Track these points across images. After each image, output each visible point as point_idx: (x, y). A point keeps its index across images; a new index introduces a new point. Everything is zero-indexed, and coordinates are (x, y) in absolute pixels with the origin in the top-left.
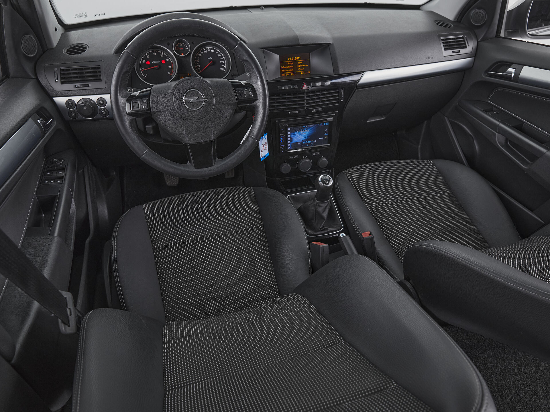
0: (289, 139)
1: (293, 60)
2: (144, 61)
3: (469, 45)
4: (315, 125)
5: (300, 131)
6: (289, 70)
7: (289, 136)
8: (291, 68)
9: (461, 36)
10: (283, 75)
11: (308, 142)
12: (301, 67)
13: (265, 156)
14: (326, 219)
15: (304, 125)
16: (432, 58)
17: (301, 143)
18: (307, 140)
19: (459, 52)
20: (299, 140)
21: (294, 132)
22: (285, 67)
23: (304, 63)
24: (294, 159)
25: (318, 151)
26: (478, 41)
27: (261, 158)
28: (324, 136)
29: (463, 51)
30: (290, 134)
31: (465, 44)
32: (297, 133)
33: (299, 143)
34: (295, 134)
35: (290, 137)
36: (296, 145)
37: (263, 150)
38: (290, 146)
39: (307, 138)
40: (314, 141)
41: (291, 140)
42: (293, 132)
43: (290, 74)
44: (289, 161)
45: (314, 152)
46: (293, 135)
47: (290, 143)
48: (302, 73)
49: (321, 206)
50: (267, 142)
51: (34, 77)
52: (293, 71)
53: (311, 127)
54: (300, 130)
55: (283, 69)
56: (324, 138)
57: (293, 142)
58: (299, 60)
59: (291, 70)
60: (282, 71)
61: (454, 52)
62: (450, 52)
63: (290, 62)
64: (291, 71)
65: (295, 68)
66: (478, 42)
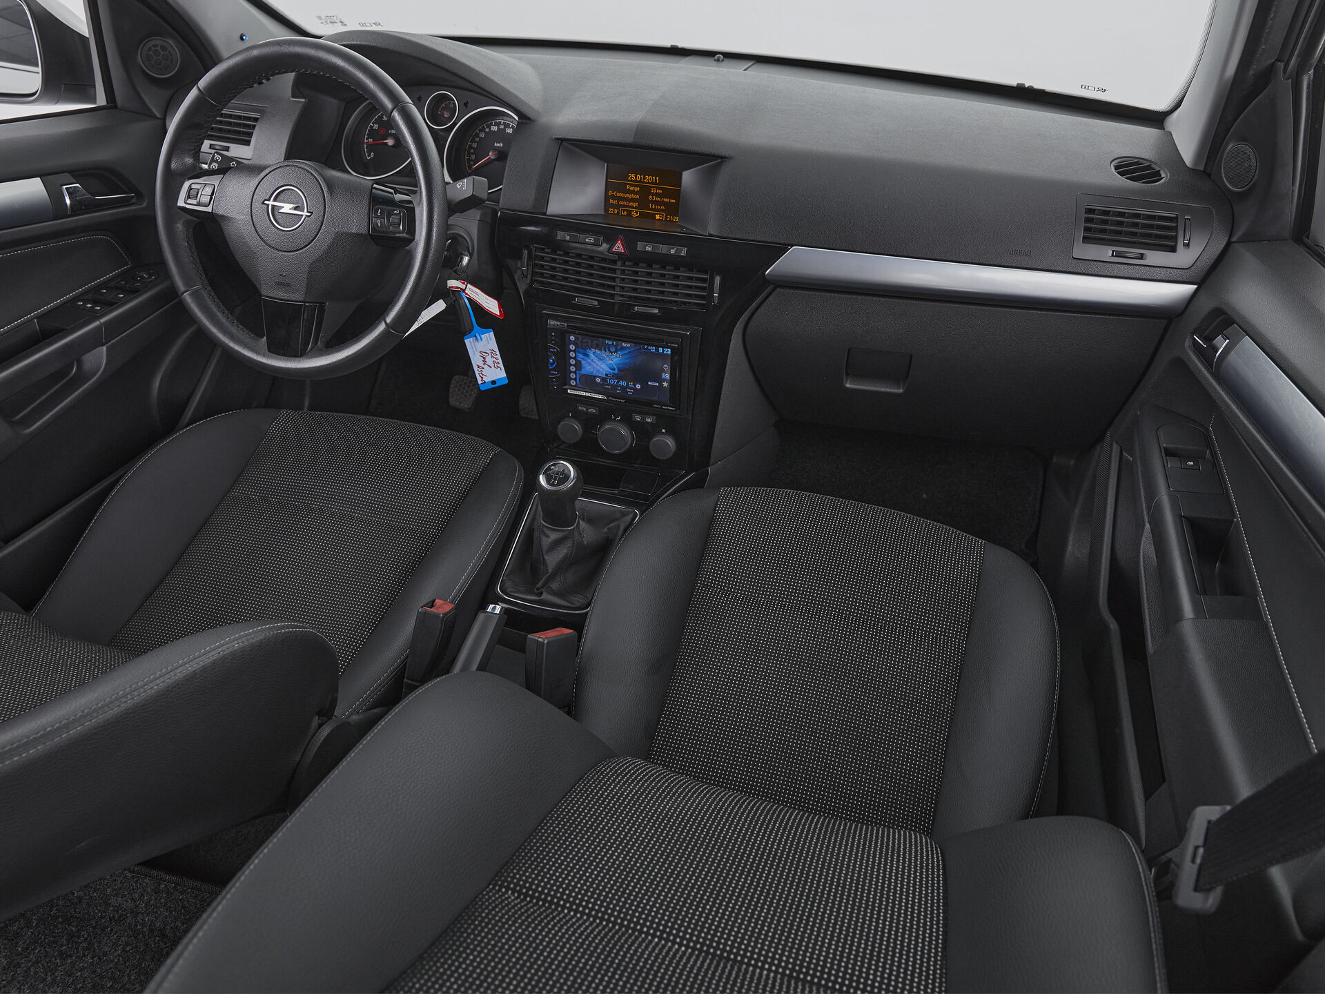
0: (573, 362)
1: (640, 181)
2: (376, 126)
3: (1188, 245)
4: (638, 347)
5: (600, 350)
6: (627, 204)
7: (572, 354)
8: (633, 200)
9: (1173, 215)
10: (611, 211)
11: (621, 383)
12: (657, 203)
13: (493, 382)
14: (550, 570)
15: (610, 339)
16: (1028, 254)
17: (603, 379)
18: (615, 376)
19: (1142, 257)
20: (598, 371)
21: (585, 349)
22: (619, 194)
23: (666, 193)
24: (587, 413)
25: (648, 414)
26: (1234, 239)
27: (480, 382)
28: (661, 381)
29: (1155, 257)
30: (574, 351)
31: (1175, 238)
32: (591, 353)
33: (598, 380)
34: (587, 355)
35: (575, 358)
36: (589, 381)
37: (486, 367)
38: (575, 379)
39: (616, 372)
40: (634, 385)
41: (578, 365)
42: (582, 348)
43: (629, 213)
44: (577, 416)
45: (639, 413)
46: (581, 356)
47: (575, 372)
48: (658, 217)
49: (547, 536)
50: (497, 350)
51: (159, 116)
52: (636, 208)
53: (626, 348)
54: (597, 347)
55: (613, 197)
56: (661, 385)
57: (583, 372)
58: (656, 183)
59: (632, 204)
60: (611, 201)
61: (1119, 255)
62: (1106, 252)
63: (631, 185)
64: (632, 207)
65: (643, 202)
66: (1229, 244)
